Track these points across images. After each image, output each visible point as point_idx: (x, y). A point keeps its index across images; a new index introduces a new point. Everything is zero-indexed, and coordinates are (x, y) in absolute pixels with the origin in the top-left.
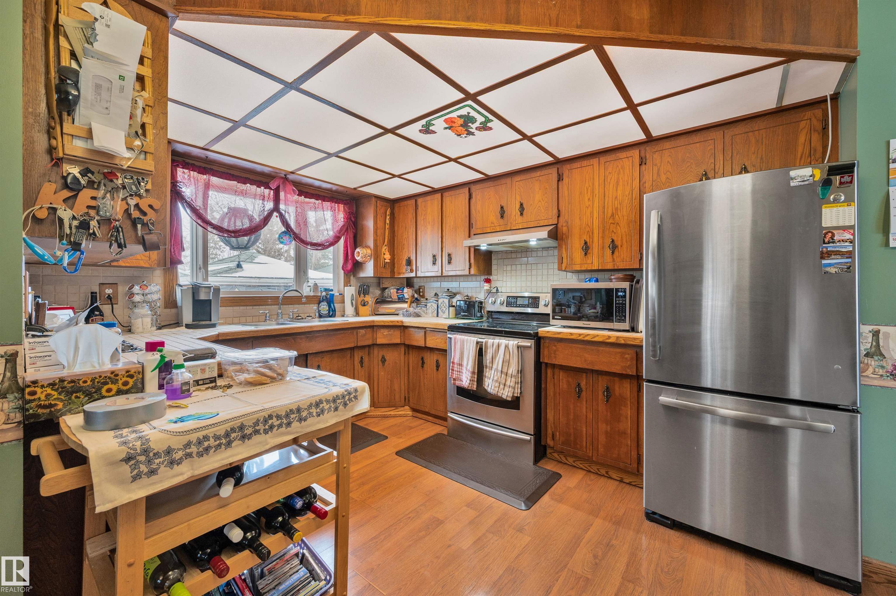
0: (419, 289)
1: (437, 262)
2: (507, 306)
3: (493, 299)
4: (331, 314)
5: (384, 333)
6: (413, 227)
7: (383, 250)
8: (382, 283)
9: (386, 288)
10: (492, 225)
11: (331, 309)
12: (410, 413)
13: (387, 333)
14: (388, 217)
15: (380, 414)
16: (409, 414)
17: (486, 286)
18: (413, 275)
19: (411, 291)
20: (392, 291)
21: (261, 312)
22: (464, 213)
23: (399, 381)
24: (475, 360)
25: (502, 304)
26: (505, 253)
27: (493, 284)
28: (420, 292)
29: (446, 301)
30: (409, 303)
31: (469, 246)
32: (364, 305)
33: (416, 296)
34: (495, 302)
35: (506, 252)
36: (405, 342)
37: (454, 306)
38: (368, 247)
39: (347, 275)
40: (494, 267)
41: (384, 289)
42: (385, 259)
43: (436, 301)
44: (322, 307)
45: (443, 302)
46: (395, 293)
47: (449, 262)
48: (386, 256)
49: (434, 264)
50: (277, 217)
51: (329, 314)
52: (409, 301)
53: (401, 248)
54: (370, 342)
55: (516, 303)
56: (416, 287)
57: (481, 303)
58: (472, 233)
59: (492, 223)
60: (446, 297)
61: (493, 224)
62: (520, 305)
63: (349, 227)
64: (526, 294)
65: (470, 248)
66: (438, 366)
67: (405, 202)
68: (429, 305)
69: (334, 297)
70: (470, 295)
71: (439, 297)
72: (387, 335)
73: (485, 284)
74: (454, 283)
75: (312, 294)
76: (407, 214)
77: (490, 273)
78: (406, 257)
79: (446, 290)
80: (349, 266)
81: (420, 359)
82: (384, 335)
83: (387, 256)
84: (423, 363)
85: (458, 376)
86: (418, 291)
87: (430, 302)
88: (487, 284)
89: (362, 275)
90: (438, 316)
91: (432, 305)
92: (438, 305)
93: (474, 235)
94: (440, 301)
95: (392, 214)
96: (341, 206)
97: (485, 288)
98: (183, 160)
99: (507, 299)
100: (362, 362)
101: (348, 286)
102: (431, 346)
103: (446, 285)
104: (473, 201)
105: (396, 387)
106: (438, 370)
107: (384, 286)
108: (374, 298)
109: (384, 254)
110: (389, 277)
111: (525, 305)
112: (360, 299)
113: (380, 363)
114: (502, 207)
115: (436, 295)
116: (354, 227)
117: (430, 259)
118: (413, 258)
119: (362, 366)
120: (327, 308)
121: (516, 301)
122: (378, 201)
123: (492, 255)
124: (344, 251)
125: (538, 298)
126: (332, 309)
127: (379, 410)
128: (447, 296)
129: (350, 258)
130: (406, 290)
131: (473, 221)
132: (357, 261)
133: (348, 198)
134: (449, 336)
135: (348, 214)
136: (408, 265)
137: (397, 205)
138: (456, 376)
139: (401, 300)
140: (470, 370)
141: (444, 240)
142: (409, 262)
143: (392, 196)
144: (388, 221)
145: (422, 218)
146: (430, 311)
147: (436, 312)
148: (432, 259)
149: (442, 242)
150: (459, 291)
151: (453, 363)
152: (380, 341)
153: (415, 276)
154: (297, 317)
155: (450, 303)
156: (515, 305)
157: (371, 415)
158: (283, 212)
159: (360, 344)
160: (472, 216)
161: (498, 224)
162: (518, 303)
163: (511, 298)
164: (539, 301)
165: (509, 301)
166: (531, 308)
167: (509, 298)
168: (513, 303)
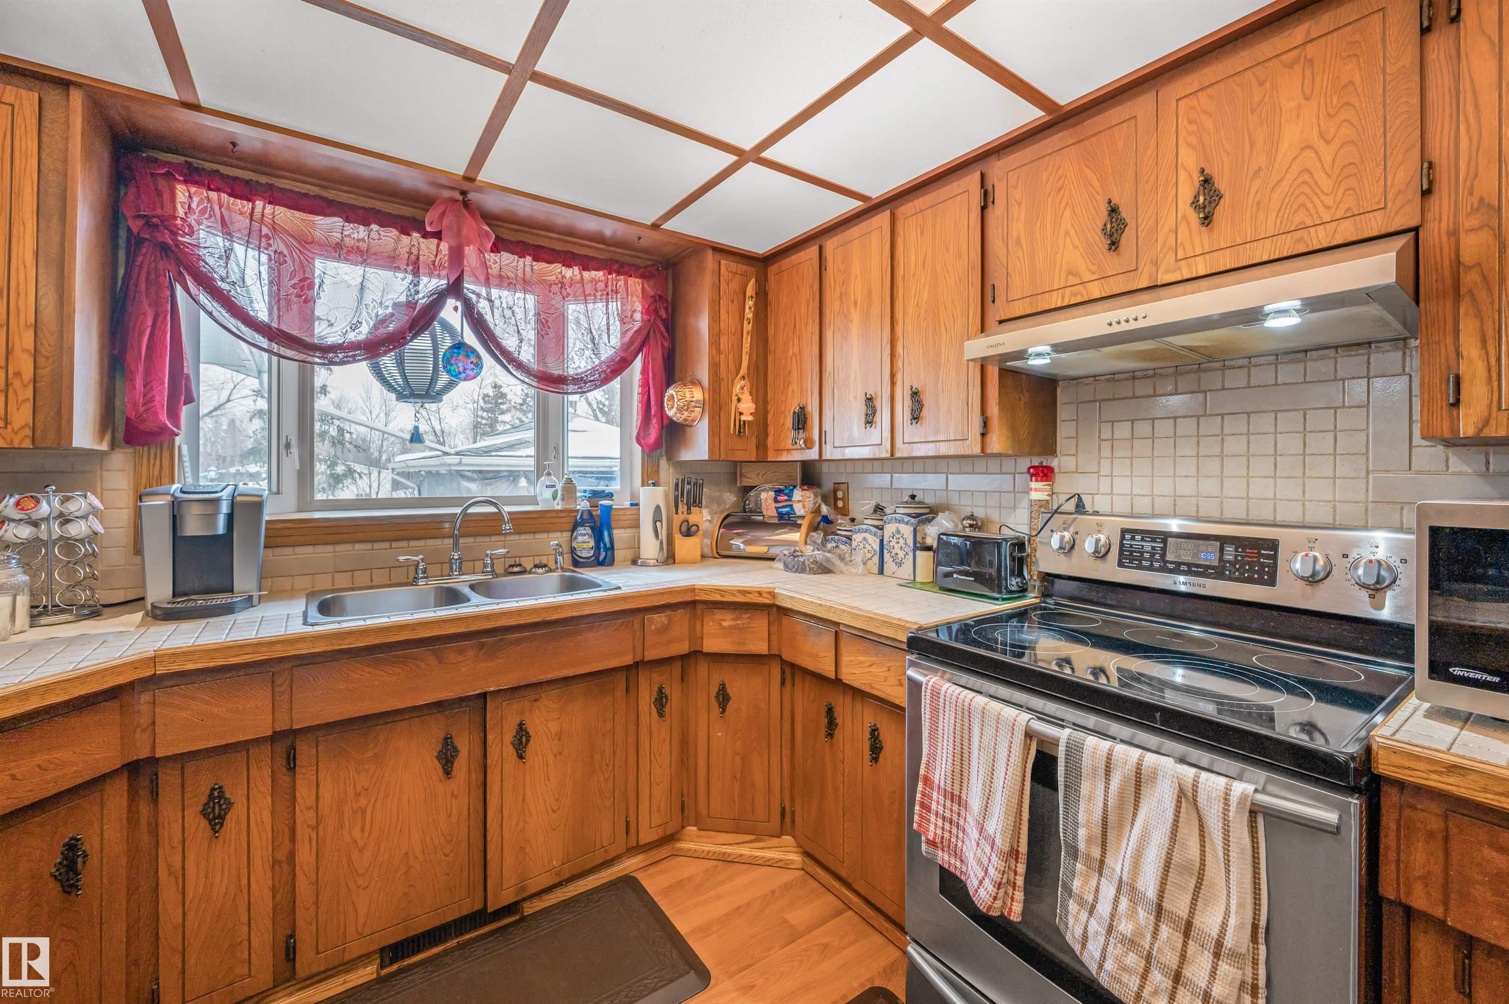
0: (835, 491)
1: (878, 418)
2: (1121, 564)
3: (1067, 535)
4: (601, 558)
5: (725, 624)
6: (813, 323)
7: (737, 389)
8: (741, 476)
9: (752, 488)
10: (1072, 280)
11: (602, 545)
12: (795, 857)
13: (732, 623)
14: (750, 303)
15: (713, 848)
16: (792, 862)
17: (1038, 491)
18: (812, 454)
19: (812, 495)
20: (763, 496)
21: (401, 558)
22: (965, 256)
23: (766, 761)
24: (1021, 802)
25: (1100, 555)
26: (1108, 380)
27: (1065, 485)
28: (836, 499)
29: (907, 531)
30: (804, 529)
31: (984, 359)
32: (688, 533)
33: (825, 509)
34: (1072, 547)
35: (1113, 377)
36: (780, 650)
37: (929, 548)
38: (696, 382)
39: (649, 455)
40: (1064, 430)
41: (748, 489)
42: (741, 414)
43: (877, 527)
44: (580, 539)
45: (898, 532)
46: (771, 501)
47: (916, 417)
48: (742, 406)
49: (869, 421)
50: (456, 309)
51: (597, 558)
52: (805, 523)
53: (784, 381)
54: (683, 648)
55: (1163, 556)
56: (828, 485)
57: (1020, 545)
58: (993, 316)
59: (1070, 273)
60: (906, 519)
61: (1076, 274)
62: (1179, 564)
63: (651, 333)
65: (983, 364)
66: (876, 749)
67: (793, 257)
68: (857, 538)
69: (612, 513)
70: (980, 513)
71: (885, 518)
72: (730, 627)
73: (1034, 485)
74: (930, 477)
75: (558, 506)
76: (798, 288)
77: (1049, 447)
78: (794, 407)
79: (906, 498)
80: (653, 434)
81: (824, 714)
82: (723, 628)
83: (747, 405)
84: (832, 724)
85: (947, 835)
86: (832, 498)
87: (859, 531)
88: (1040, 485)
89: (686, 455)
90: (881, 572)
91: (865, 539)
92: (882, 541)
93: (1001, 322)
94: (890, 529)
95: (762, 297)
96: (636, 284)
97: (1035, 496)
98: (186, 161)
99: (1123, 538)
100: (661, 701)
101: (648, 485)
102: (856, 684)
103: (907, 481)
104: (996, 213)
105: (758, 777)
106: (875, 759)
107: (747, 482)
108: (722, 512)
109: (739, 400)
110: (753, 459)
111: (1207, 567)
112: (678, 519)
113: (714, 704)
114: (1114, 210)
115: (879, 509)
116: (666, 334)
117: (858, 409)
118: (813, 409)
119: (661, 714)
120: (592, 543)
121: (1164, 549)
122: (723, 262)
123: (1059, 390)
124: (642, 394)
125: (1273, 545)
126: (605, 545)
127: (708, 837)
128: (909, 515)
129: (653, 413)
130: (797, 494)
131: (997, 277)
132: (670, 420)
133: (649, 263)
134: (911, 672)
135: (650, 300)
136: (799, 429)
137: (773, 269)
138: (939, 832)
139: (787, 521)
140: (998, 842)
141: (900, 349)
142: (801, 421)
143: (761, 247)
144: (749, 314)
145: (838, 294)
146: (858, 558)
147: (876, 559)
148: (864, 408)
149: (893, 355)
150: (944, 501)
151: (927, 781)
152: (710, 645)
153: (817, 458)
154: (510, 566)
155: (919, 539)
156: (1156, 565)
157: (689, 850)
158: (474, 298)
159: (651, 654)
160: (991, 265)
161: (1093, 273)
162: (1170, 557)
163: (1138, 537)
164: (1275, 557)
165: (1131, 546)
166: (1230, 579)
167: (1133, 538)
168: (1147, 555)
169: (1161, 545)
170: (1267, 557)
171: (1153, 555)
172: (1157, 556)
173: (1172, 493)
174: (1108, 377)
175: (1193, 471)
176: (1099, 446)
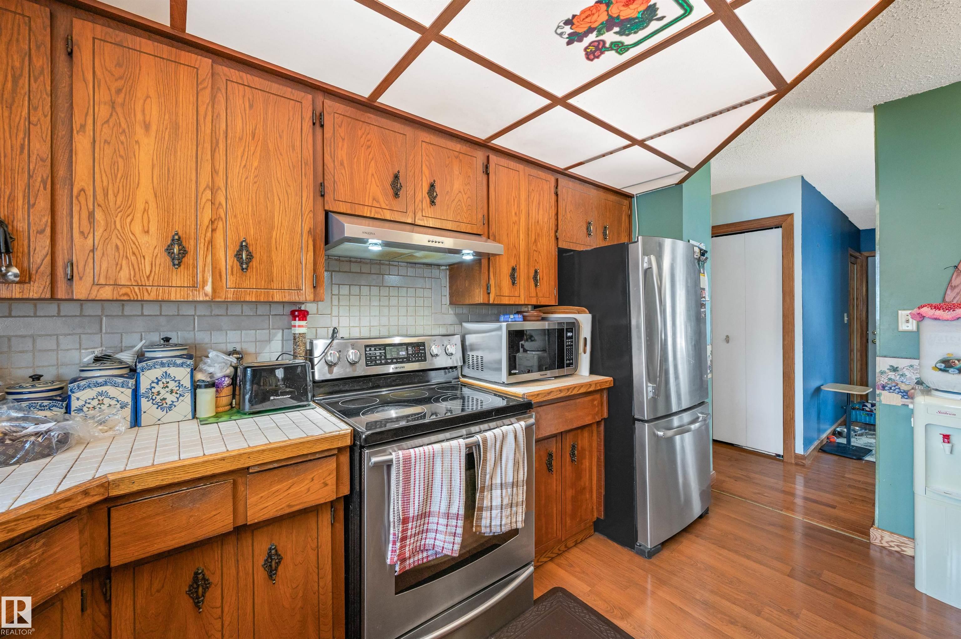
1: (189, 259)
2: (367, 365)
3: (337, 353)
10: (375, 204)
17: (302, 327)
25: (359, 361)
26: (336, 260)
29: (181, 373)
34: (339, 360)
43: (122, 377)
45: (167, 376)
55: (385, 356)
58: (320, 207)
59: (374, 199)
60: (179, 361)
61: (378, 202)
62: (392, 359)
64: (397, 340)
87: (88, 387)
88: (303, 323)
90: (135, 424)
92: (136, 391)
93: (326, 212)
94: (151, 375)
97: (299, 330)
99: (366, 351)
104: (325, 134)
111: (403, 358)
114: (396, 177)
121: (385, 353)
125: (423, 344)
151: (405, 520)
156: (383, 361)
161: (387, 205)
162: (388, 356)
163: (373, 349)
164: (424, 349)
165: (370, 354)
166: (413, 362)
167: (370, 350)
168: (378, 358)
169: (384, 351)
170: (422, 350)
171: (381, 357)
172: (383, 357)
173: (369, 325)
174: (336, 258)
175: (377, 313)
176: (331, 298)
